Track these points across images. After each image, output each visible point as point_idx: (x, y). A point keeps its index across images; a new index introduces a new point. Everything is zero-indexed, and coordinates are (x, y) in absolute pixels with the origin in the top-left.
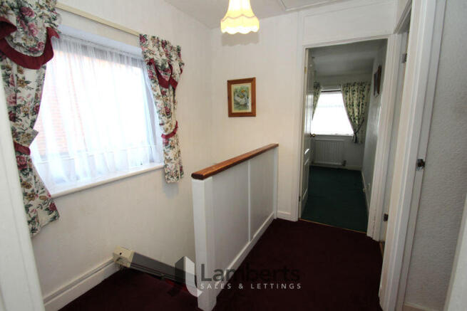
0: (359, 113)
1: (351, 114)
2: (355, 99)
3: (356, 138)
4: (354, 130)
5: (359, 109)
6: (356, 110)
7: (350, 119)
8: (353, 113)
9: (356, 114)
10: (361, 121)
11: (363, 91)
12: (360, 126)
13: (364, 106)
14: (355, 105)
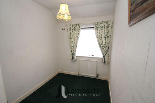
0: (106, 43)
1: (101, 43)
2: (103, 33)
3: (105, 60)
4: (103, 54)
5: (106, 40)
6: (104, 41)
7: (100, 46)
8: (102, 42)
9: (104, 43)
10: (107, 48)
11: (108, 27)
12: (106, 52)
13: (109, 38)
14: (103, 37)
